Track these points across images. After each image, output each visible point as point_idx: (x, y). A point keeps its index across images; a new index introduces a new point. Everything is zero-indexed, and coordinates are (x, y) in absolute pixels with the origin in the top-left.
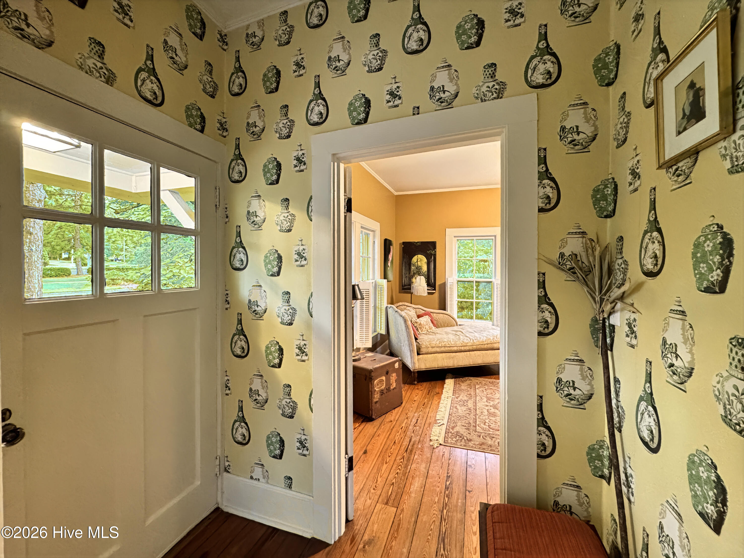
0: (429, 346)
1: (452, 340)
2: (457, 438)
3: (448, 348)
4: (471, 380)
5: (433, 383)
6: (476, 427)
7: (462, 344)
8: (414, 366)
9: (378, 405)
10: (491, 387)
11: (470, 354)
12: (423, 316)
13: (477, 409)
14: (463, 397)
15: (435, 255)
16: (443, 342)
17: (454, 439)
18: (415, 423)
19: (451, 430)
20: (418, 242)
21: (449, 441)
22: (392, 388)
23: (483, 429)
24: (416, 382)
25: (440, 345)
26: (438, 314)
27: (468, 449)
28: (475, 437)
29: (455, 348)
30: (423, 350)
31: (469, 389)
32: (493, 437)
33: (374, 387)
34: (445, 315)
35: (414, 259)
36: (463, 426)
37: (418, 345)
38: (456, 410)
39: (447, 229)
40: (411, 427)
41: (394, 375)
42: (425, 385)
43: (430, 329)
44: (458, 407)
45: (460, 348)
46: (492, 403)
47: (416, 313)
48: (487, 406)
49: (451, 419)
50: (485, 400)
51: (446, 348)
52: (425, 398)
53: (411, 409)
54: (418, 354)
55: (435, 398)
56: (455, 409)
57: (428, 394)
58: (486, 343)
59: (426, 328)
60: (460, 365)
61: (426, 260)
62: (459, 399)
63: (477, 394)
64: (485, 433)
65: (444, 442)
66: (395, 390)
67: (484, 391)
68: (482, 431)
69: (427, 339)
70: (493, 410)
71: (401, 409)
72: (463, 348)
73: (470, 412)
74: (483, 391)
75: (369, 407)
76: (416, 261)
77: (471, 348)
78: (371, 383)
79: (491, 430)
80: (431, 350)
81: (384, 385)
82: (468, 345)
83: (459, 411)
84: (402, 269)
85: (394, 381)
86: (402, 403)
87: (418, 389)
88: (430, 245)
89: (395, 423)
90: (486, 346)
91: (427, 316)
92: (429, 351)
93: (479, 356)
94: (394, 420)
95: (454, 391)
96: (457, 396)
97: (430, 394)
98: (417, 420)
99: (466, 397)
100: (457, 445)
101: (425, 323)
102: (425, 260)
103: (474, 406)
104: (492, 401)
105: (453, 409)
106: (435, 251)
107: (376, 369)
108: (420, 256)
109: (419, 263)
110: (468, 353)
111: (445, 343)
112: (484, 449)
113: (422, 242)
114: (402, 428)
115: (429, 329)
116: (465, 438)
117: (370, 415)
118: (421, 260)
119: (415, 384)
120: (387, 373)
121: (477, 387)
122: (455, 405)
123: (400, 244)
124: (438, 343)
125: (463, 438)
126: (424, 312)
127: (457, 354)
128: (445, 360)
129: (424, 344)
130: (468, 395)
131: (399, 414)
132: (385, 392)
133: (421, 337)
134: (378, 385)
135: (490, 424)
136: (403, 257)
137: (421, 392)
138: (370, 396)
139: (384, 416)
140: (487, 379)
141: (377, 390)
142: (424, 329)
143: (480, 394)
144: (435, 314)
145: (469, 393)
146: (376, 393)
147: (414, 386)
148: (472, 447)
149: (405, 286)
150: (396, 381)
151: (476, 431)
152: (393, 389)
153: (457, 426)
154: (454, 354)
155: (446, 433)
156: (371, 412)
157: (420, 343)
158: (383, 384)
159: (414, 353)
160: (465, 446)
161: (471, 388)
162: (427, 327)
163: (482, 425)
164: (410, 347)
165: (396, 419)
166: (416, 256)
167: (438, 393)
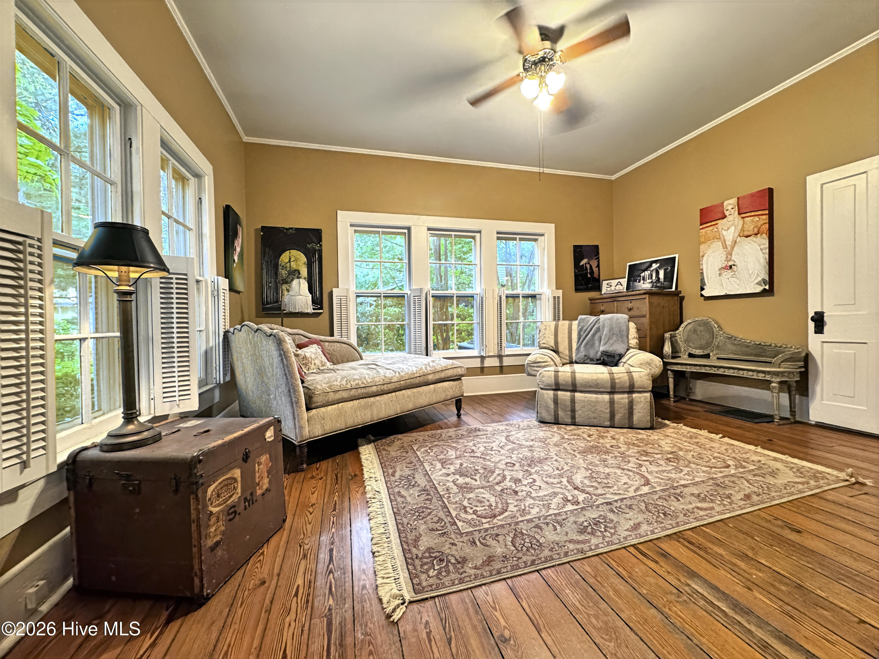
0: (329, 390)
1: (367, 376)
2: (437, 567)
3: (364, 391)
4: (401, 439)
5: (338, 459)
6: (455, 524)
7: (383, 380)
8: (302, 436)
9: (219, 552)
10: (435, 443)
11: (396, 396)
12: (307, 346)
13: (437, 485)
14: (402, 470)
15: (320, 251)
16: (354, 381)
17: (431, 573)
18: (327, 561)
19: (414, 550)
20: (289, 228)
21: (424, 584)
22: (259, 492)
23: (468, 522)
24: (305, 466)
25: (349, 386)
26: (333, 344)
27: (470, 588)
28: (468, 550)
29: (374, 389)
30: (318, 399)
31: (404, 454)
32: (497, 535)
33: (205, 506)
34: (343, 345)
35: (284, 257)
36: (432, 530)
37: (306, 391)
38: (402, 499)
39: (339, 212)
40: (320, 581)
41: (264, 458)
42: (326, 465)
43: (323, 366)
44: (403, 492)
45: (382, 387)
46: (452, 469)
47: (294, 341)
48: (448, 475)
49: (402, 524)
50: (439, 466)
51: (360, 390)
52: (332, 493)
53: (309, 527)
54: (308, 409)
55: (353, 487)
56: (399, 499)
57: (337, 483)
58: (418, 375)
59: (315, 364)
60: (383, 416)
61: (306, 260)
62: (397, 475)
63: (422, 460)
64: (479, 531)
65: (416, 592)
66: (268, 496)
67: (429, 451)
68: (471, 529)
69: (321, 379)
70: (461, 480)
71: (286, 534)
72: (385, 387)
73: (428, 495)
74: (426, 451)
75: (192, 567)
76: (288, 260)
77: (397, 385)
78: (197, 498)
79: (484, 521)
80: (332, 397)
81: (239, 490)
82: (393, 381)
83: (409, 499)
84: (262, 274)
85: (266, 474)
86: (284, 521)
87: (313, 477)
88: (311, 235)
89: (274, 582)
90: (417, 380)
91: (315, 346)
92: (330, 400)
93: (409, 397)
94: (271, 575)
95: (381, 464)
96: (390, 471)
97: (339, 482)
98: (331, 550)
99: (407, 470)
100: (444, 586)
101: (313, 356)
102: (303, 259)
103: (428, 482)
104: (451, 464)
105: (396, 500)
106: (321, 245)
107: (211, 453)
108: (294, 252)
109: (292, 263)
110: (394, 394)
111: (357, 382)
112: (499, 572)
113: (297, 229)
114: (296, 595)
115: (320, 365)
116: (453, 561)
117: (197, 590)
118: (296, 260)
119: (302, 470)
120: (246, 458)
121: (415, 448)
122: (397, 490)
123: (256, 230)
124: (344, 383)
125: (449, 561)
126: (307, 339)
127: (378, 398)
128: (358, 413)
129: (319, 387)
130: (409, 466)
131: (281, 553)
132: (240, 509)
133: (308, 379)
134: (218, 496)
135: (475, 508)
136: (264, 253)
137: (320, 481)
138: (195, 535)
139: (240, 573)
140: (422, 433)
141: (215, 510)
142: (312, 366)
143: (426, 458)
144: (327, 343)
145: (408, 460)
146: (213, 519)
147: (303, 474)
148: (476, 578)
149: (268, 303)
150: (269, 472)
151: (461, 534)
152: (263, 494)
153: (420, 535)
154: (372, 399)
155: (407, 563)
156: (197, 581)
157: (310, 387)
158: (235, 488)
159: (300, 407)
160: (461, 581)
161: (407, 452)
162: (317, 362)
163: (463, 515)
164: (290, 396)
165: (276, 571)
166: (288, 252)
167: (356, 475)
